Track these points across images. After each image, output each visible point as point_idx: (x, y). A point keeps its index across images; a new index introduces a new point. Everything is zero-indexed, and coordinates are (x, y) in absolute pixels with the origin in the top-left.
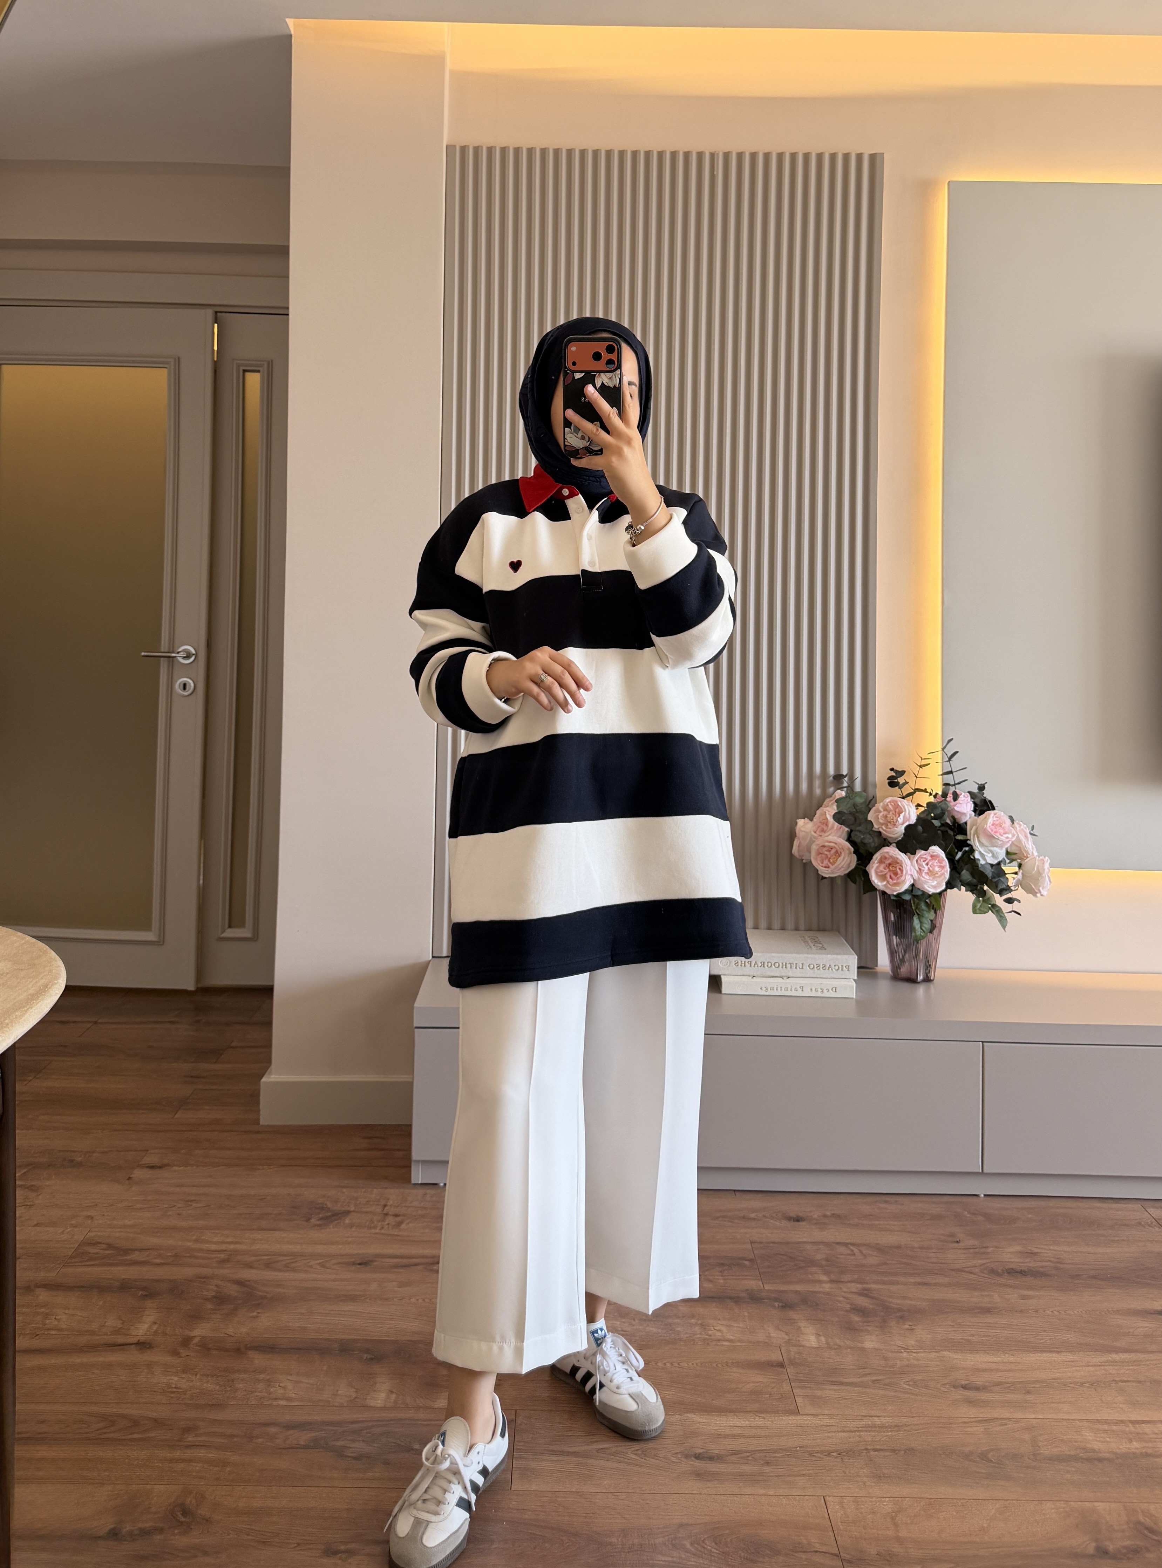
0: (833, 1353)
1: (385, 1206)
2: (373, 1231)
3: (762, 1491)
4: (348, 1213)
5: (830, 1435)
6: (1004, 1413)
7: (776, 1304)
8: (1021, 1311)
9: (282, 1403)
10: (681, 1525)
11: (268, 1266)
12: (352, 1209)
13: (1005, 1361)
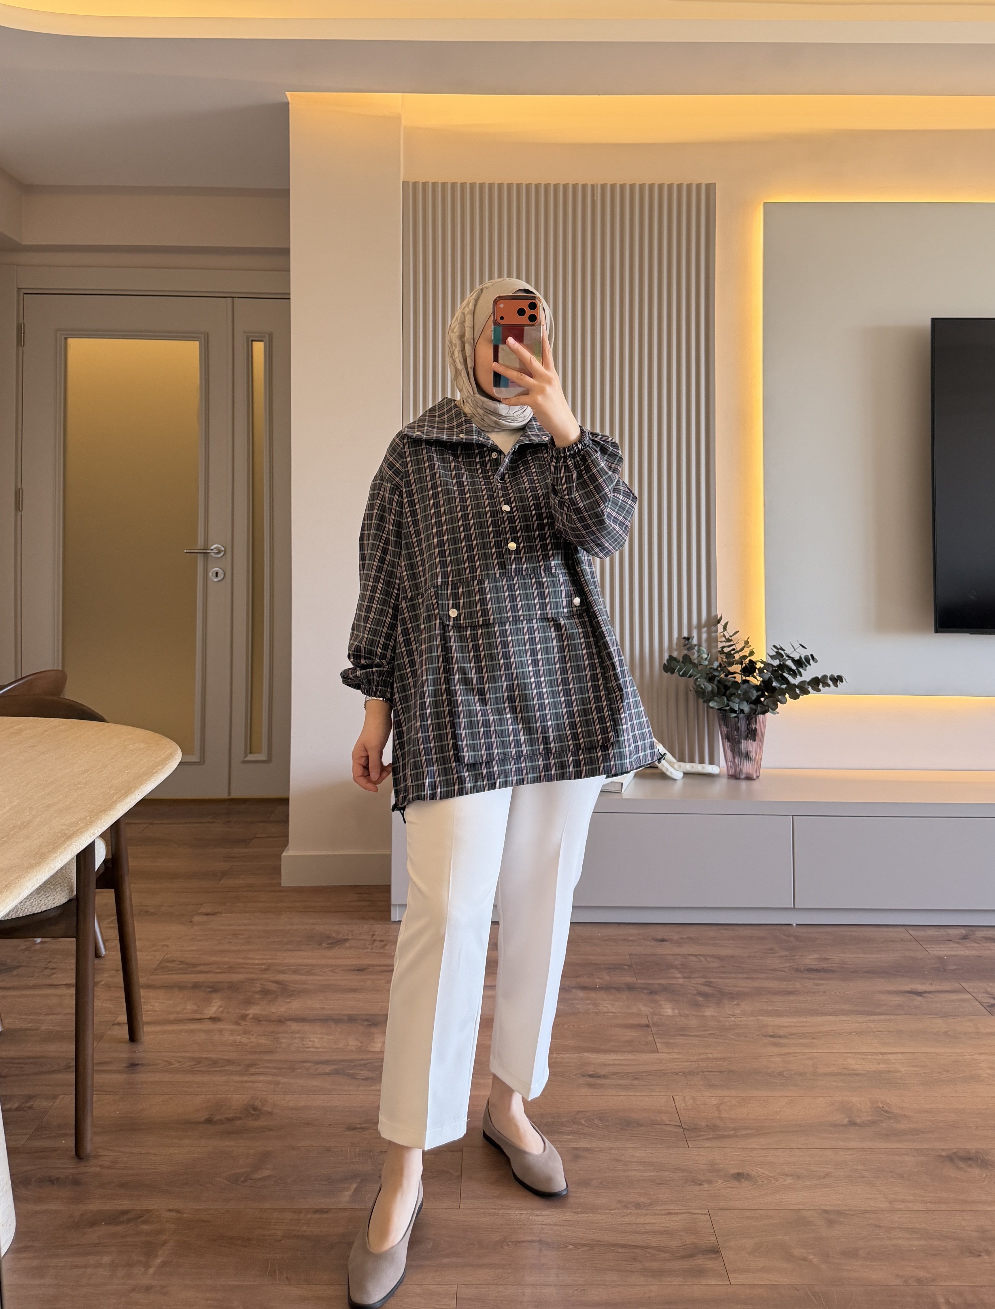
0: (683, 1018)
1: (373, 935)
2: (366, 950)
3: (632, 1094)
4: (347, 940)
5: (678, 1063)
6: (797, 1050)
7: (645, 991)
8: (814, 993)
9: (312, 1050)
10: (579, 1112)
11: (295, 972)
12: (350, 938)
13: (800, 1020)
